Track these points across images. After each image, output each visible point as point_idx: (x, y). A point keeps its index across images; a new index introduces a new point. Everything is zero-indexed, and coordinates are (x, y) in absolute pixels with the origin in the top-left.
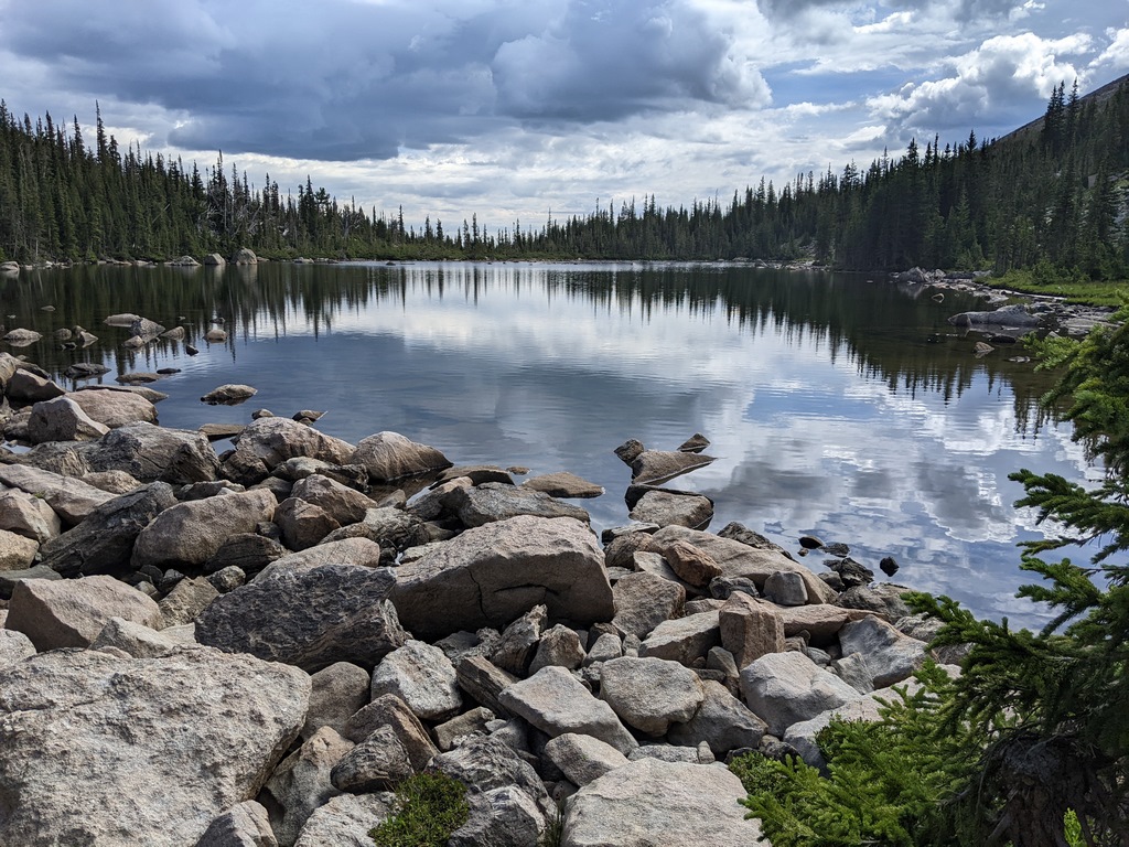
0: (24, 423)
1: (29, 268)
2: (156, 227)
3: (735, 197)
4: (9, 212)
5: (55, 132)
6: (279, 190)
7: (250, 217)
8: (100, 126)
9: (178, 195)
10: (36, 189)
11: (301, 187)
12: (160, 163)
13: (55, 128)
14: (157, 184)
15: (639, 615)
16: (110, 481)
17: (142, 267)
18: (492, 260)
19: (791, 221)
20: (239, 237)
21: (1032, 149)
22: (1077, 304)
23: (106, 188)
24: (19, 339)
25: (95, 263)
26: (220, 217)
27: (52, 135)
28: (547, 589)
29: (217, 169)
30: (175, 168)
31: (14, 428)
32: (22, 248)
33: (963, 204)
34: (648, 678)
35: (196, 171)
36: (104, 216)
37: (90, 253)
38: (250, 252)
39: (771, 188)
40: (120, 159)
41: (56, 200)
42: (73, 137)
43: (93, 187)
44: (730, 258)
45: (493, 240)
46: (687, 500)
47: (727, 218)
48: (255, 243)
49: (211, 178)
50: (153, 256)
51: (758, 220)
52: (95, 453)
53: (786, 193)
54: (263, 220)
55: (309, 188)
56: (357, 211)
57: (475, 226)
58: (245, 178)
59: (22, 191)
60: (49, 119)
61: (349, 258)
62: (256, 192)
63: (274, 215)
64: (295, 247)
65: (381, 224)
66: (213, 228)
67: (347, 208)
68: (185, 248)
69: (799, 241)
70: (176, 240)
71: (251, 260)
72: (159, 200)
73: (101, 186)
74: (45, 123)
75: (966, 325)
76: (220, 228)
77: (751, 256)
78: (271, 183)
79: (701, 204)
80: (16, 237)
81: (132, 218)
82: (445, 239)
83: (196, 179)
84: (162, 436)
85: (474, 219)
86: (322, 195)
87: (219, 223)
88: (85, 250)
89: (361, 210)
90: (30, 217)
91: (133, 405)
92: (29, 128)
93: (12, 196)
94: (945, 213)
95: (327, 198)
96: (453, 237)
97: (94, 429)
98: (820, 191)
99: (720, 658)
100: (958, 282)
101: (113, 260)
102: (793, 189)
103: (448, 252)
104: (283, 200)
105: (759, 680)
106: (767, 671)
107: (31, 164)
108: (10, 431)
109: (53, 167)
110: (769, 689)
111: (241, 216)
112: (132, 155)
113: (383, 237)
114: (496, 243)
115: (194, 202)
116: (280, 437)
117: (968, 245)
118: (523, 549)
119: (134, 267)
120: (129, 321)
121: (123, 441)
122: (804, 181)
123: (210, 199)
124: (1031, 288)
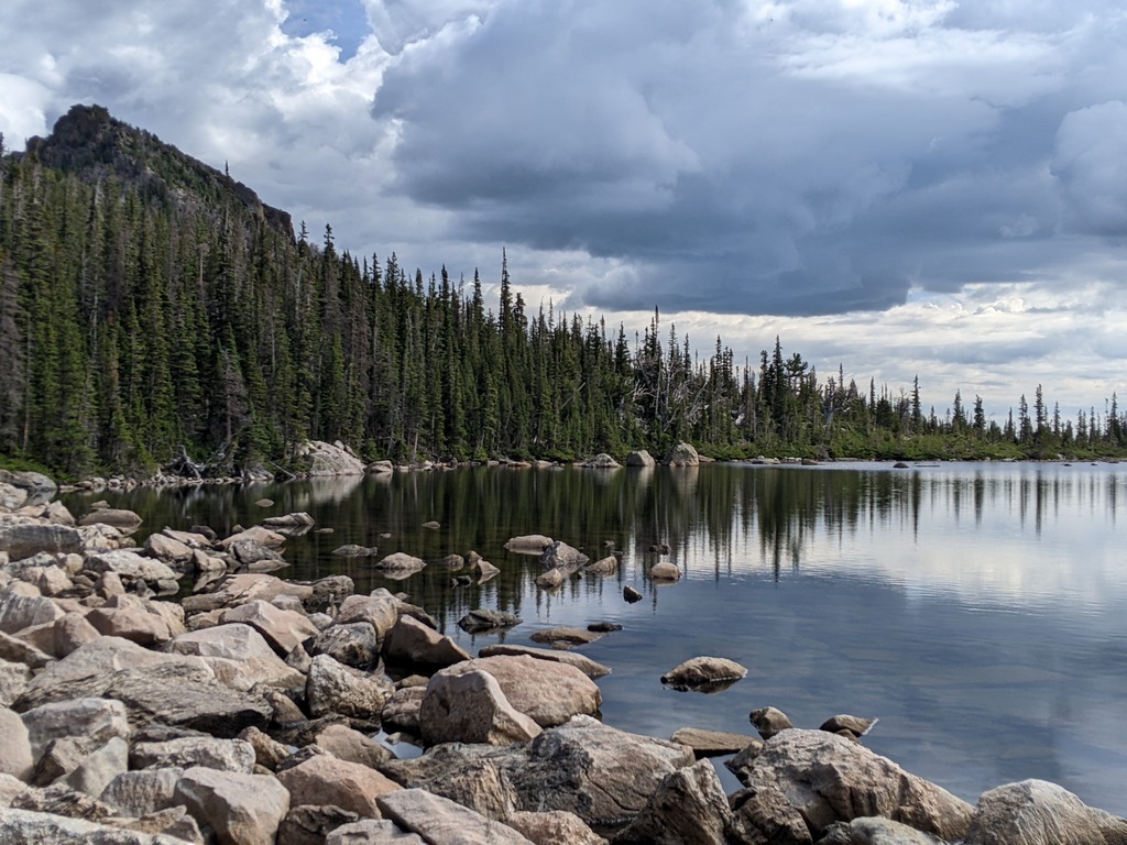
0: (411, 705)
1: (404, 469)
2: (566, 414)
4: (387, 396)
5: (450, 292)
6: (734, 359)
7: (692, 399)
8: (505, 282)
9: (597, 370)
10: (423, 365)
11: (764, 354)
12: (576, 328)
13: (451, 286)
14: (571, 354)
16: (552, 831)
17: (545, 469)
18: (1070, 458)
20: (674, 427)
23: (507, 362)
24: (397, 568)
25: (484, 463)
26: (651, 399)
27: (446, 295)
29: (650, 333)
30: (596, 333)
31: (397, 712)
32: (399, 443)
35: (622, 336)
36: (501, 401)
37: (480, 450)
38: (690, 448)
40: (526, 324)
41: (445, 380)
42: (471, 298)
43: (491, 362)
45: (1069, 427)
48: (696, 436)
49: (642, 346)
50: (559, 454)
52: (519, 771)
54: (709, 401)
55: (778, 355)
56: (846, 385)
57: (1039, 405)
58: (686, 345)
59: (406, 368)
60: (445, 275)
61: (833, 456)
62: (701, 365)
63: (723, 395)
64: (752, 440)
65: (884, 405)
66: (639, 414)
67: (832, 382)
68: (601, 442)
70: (591, 432)
71: (692, 459)
72: (572, 377)
73: (500, 359)
74: (439, 281)
76: (649, 415)
78: (723, 350)
80: (392, 429)
81: (537, 402)
82: (987, 427)
83: (621, 347)
84: (623, 748)
85: (1039, 395)
86: (796, 364)
87: (648, 410)
88: (474, 446)
89: (853, 385)
90: (412, 402)
91: (568, 686)
92: (420, 287)
93: (393, 375)
95: (802, 368)
96: (1002, 426)
97: (517, 725)
101: (508, 460)
103: (994, 447)
104: (738, 375)
107: (419, 333)
108: (390, 716)
109: (444, 335)
111: (679, 396)
112: (542, 317)
113: (887, 425)
114: (1075, 433)
115: (617, 379)
116: (831, 771)
119: (534, 469)
120: (537, 546)
121: (564, 751)
123: (639, 375)
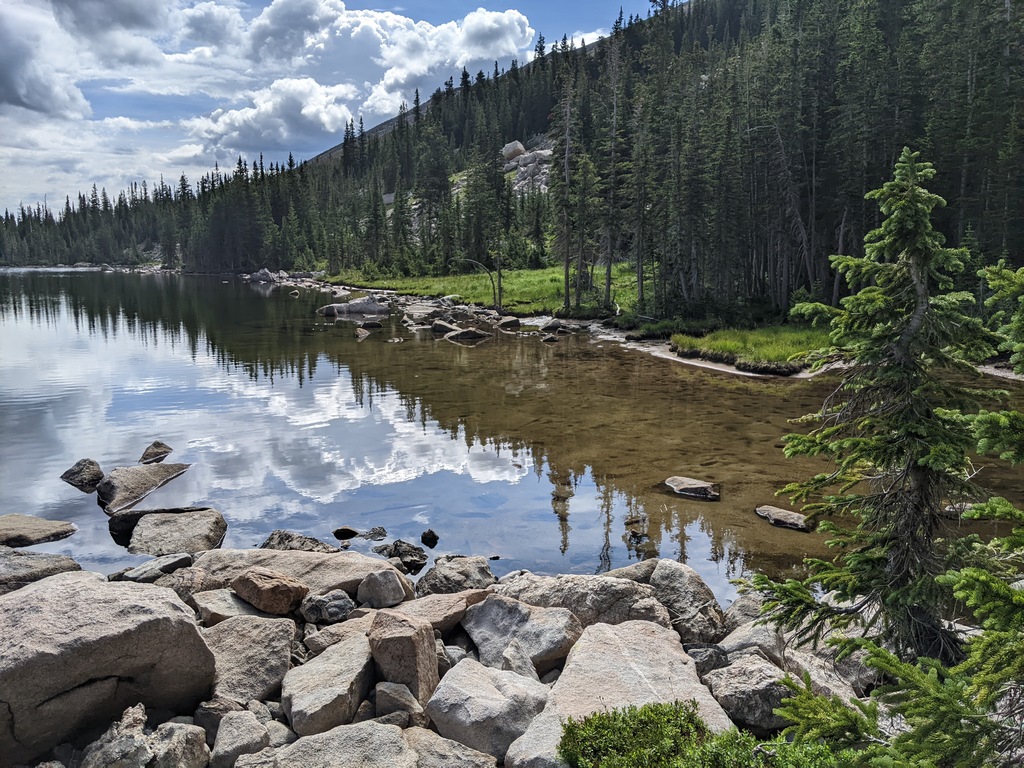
3: (68, 203)
15: (250, 673)
19: (131, 227)
21: (337, 172)
22: (406, 295)
28: (120, 679)
33: (292, 215)
34: (347, 756)
39: (104, 195)
44: (71, 264)
46: (196, 516)
47: (61, 224)
51: (96, 226)
53: (121, 201)
69: (141, 247)
75: (333, 315)
77: (93, 261)
79: (29, 209)
94: (278, 221)
98: (156, 199)
99: (393, 695)
100: (303, 281)
102: (128, 197)
105: (455, 707)
106: (459, 693)
110: (473, 713)
117: (301, 249)
118: (77, 635)
122: (138, 190)
124: (364, 284)
